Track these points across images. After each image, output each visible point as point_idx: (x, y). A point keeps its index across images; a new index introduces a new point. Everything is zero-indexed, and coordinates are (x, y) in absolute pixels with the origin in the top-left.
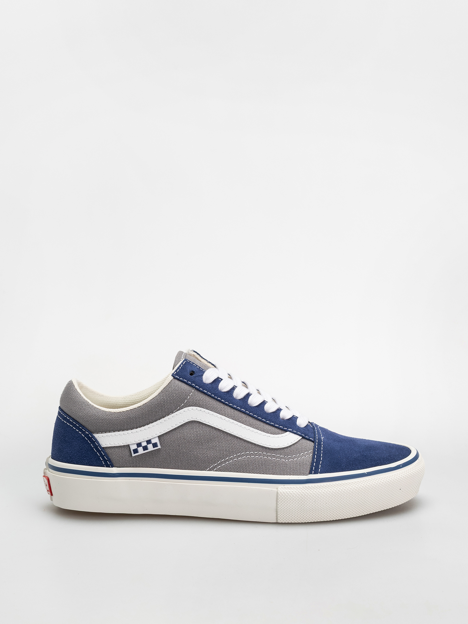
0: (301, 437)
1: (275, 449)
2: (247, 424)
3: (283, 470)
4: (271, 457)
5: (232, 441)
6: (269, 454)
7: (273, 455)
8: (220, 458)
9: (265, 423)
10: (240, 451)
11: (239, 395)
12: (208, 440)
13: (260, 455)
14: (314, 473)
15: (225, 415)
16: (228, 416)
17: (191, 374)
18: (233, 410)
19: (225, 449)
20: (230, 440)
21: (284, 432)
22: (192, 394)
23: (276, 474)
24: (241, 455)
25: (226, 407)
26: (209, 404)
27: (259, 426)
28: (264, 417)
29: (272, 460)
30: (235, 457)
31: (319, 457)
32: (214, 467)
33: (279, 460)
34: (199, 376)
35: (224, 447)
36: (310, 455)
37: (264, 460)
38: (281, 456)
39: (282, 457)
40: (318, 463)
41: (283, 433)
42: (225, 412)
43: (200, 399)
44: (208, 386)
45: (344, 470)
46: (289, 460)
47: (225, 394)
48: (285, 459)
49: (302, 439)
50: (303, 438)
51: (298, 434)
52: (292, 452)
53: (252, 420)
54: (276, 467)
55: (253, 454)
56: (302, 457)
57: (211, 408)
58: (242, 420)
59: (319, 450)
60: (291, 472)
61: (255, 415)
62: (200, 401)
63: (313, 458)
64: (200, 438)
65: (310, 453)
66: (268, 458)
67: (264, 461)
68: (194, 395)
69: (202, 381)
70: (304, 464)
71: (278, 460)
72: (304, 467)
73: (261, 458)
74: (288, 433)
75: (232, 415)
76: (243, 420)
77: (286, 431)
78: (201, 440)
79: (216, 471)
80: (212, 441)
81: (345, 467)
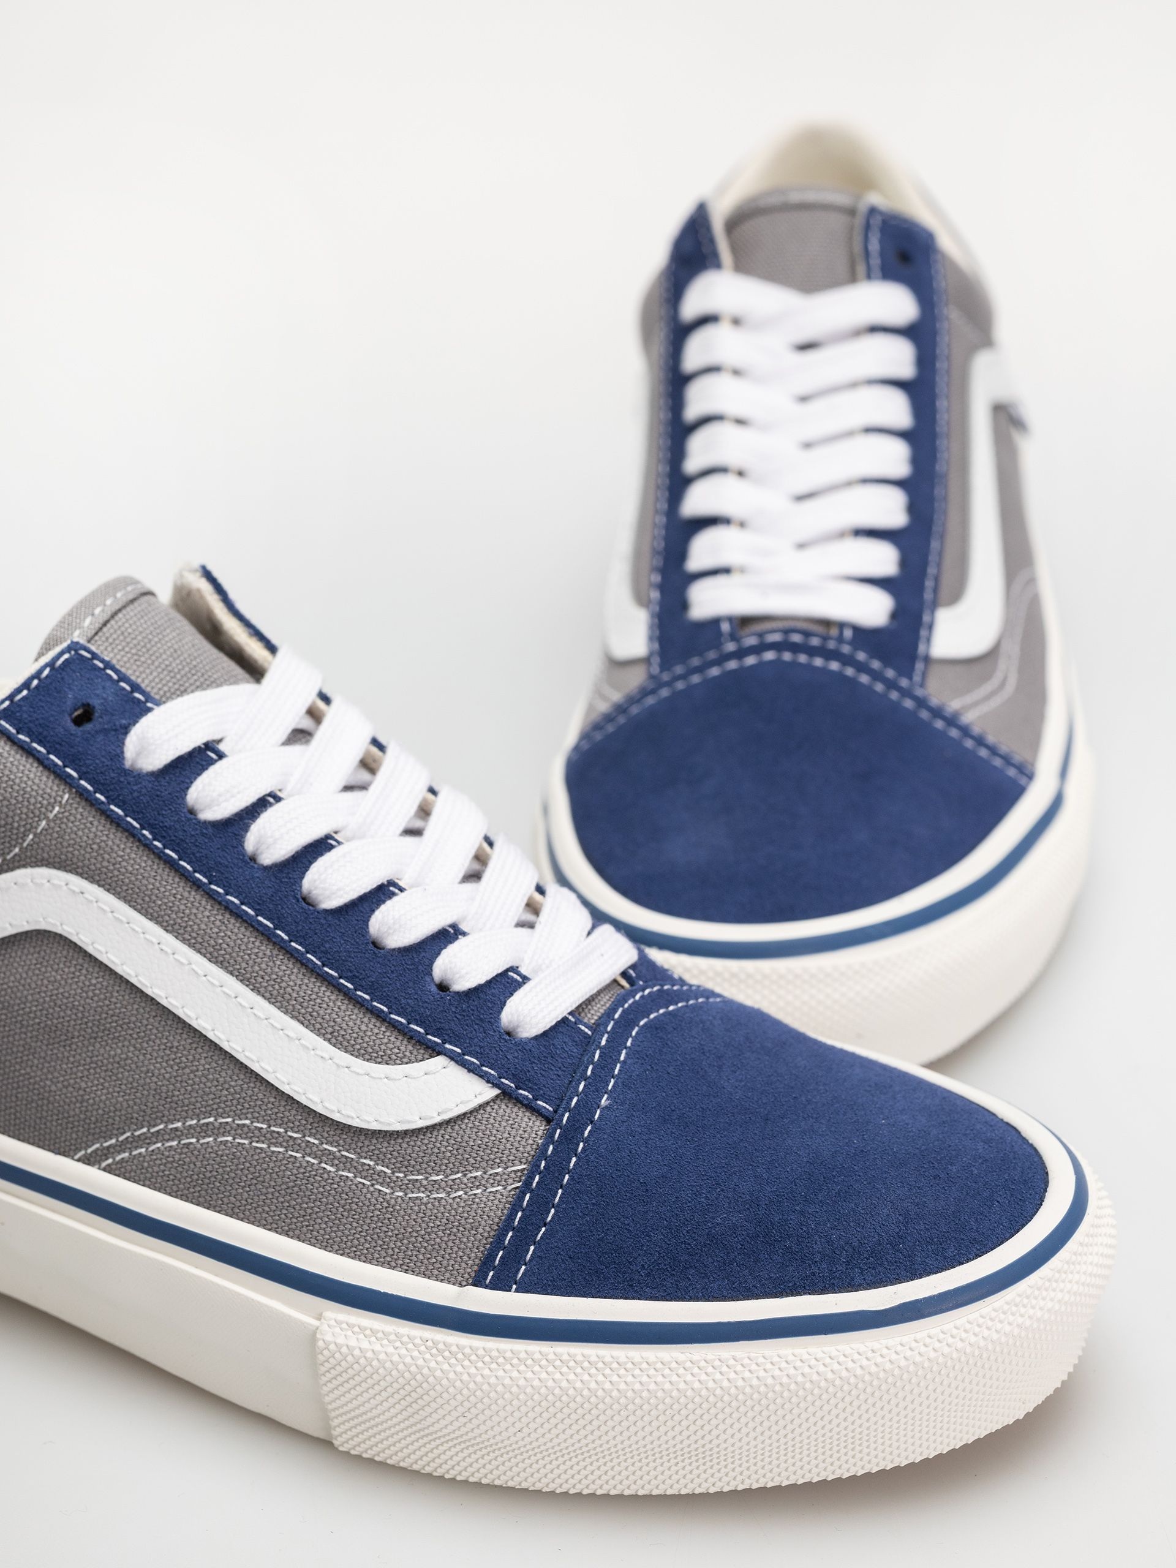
0: (497, 1091)
1: (360, 1131)
2: (270, 988)
3: (368, 1238)
4: (336, 1162)
5: (190, 1058)
6: (331, 1148)
7: (346, 1157)
8: (131, 1122)
9: (350, 999)
10: (215, 1106)
11: (267, 848)
12: (95, 1029)
13: (291, 1143)
14: (494, 1287)
15: (181, 931)
16: (193, 941)
17: (79, 721)
18: (219, 917)
19: (153, 1086)
20: (181, 1048)
21: (426, 1056)
22: (61, 816)
23: (336, 1247)
24: (217, 1125)
25: (195, 896)
26: (123, 870)
27: (317, 1008)
28: (351, 971)
29: (337, 1179)
30: (189, 1131)
31: (541, 1203)
32: (106, 1153)
33: (364, 1184)
34: (116, 730)
35: (153, 1075)
36: (510, 1188)
37: (302, 1170)
38: (379, 1168)
39: (382, 1174)
40: (525, 1235)
41: (420, 1057)
42: (186, 919)
43: (90, 842)
44: (135, 788)
45: (636, 1291)
46: (409, 1191)
47: (203, 835)
48: (392, 1185)
49: (498, 1102)
50: (506, 1094)
51: (482, 1076)
52: (433, 1158)
53: (293, 977)
54: (345, 1214)
55: (264, 1131)
56: (468, 1190)
57: (130, 891)
58: (249, 969)
59: (556, 1167)
60: (401, 1255)
61: (314, 954)
62: (89, 850)
63: (516, 1206)
64: (62, 1014)
65: (513, 1175)
66: (323, 1165)
67: (301, 1176)
68: (65, 820)
69: (119, 756)
70: (468, 1226)
71: (360, 1186)
72: (465, 1240)
73: (292, 1159)
74: (440, 1060)
75: (214, 935)
76: (257, 968)
77: (435, 1051)
78: (66, 1024)
79: (108, 1170)
80: (111, 1036)
81: (647, 1275)
